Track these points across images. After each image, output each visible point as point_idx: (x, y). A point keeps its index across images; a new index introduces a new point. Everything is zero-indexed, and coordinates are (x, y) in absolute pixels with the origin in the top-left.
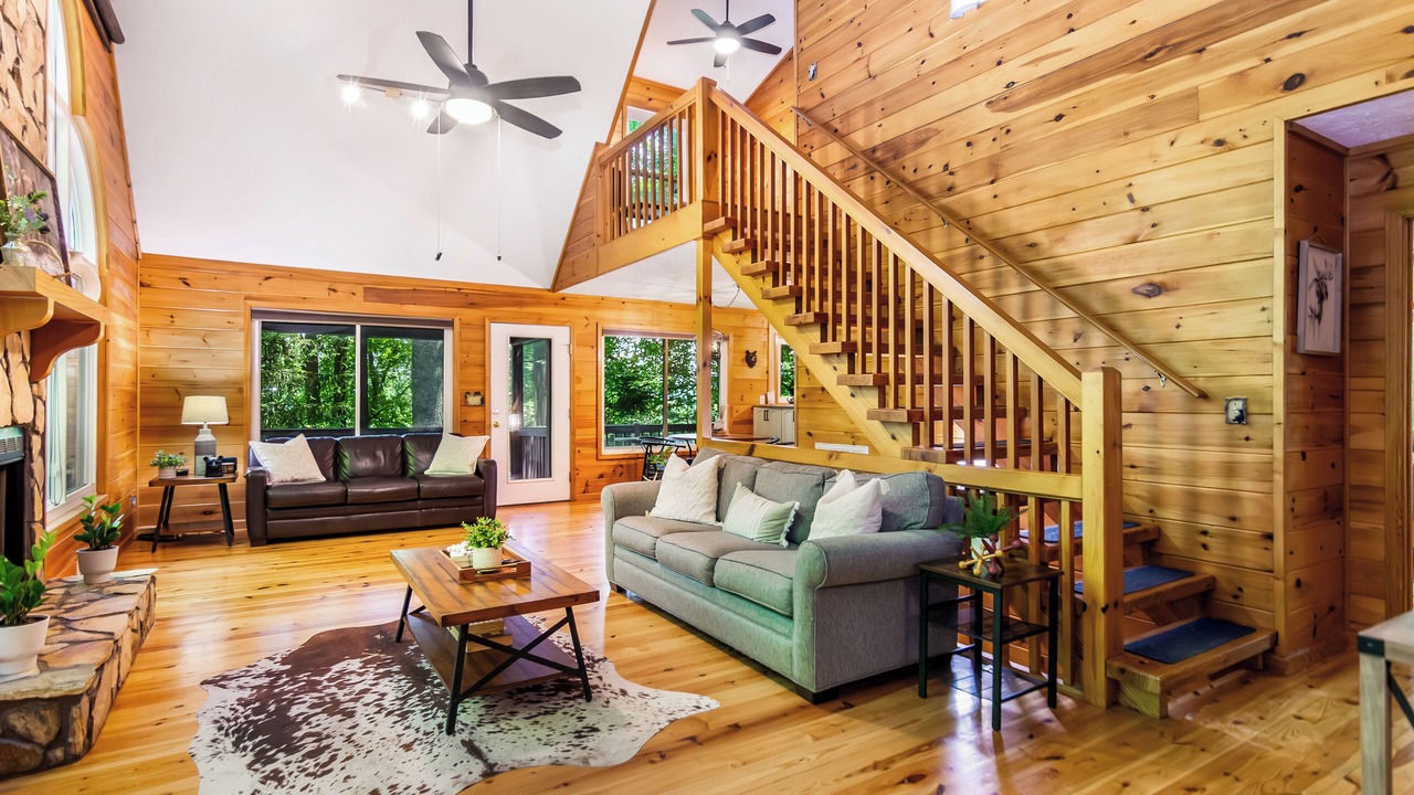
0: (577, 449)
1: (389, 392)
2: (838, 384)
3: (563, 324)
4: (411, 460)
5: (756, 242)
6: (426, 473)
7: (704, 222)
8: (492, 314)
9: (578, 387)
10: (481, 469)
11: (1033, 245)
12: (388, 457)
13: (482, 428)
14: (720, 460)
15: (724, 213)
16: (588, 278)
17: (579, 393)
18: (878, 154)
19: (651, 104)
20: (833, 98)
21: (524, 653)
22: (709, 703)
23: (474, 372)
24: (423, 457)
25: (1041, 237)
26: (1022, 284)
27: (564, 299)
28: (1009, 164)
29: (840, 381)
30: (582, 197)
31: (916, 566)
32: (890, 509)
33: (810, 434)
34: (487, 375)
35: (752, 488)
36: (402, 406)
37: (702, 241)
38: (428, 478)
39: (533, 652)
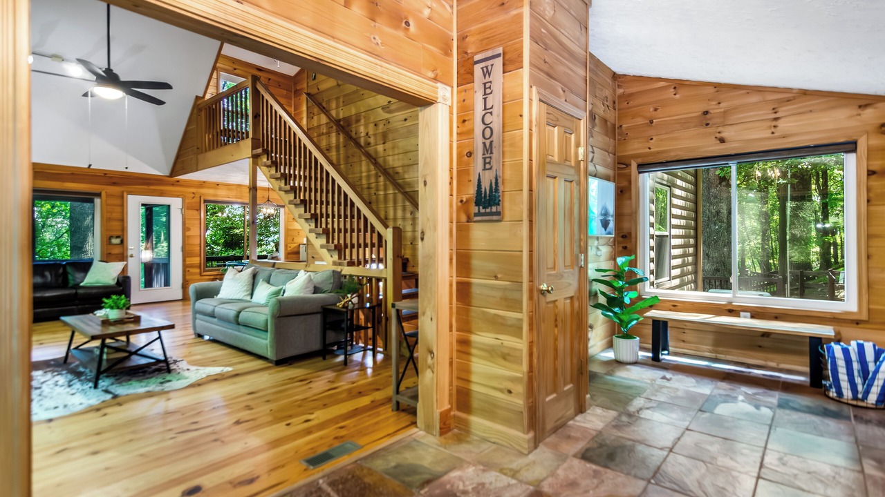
0: (188, 269)
1: (48, 236)
2: (310, 232)
3: (178, 196)
4: (70, 277)
5: (277, 162)
6: (82, 284)
7: (252, 150)
8: (130, 190)
9: (188, 233)
10: (120, 280)
11: (397, 173)
12: (53, 276)
13: (122, 257)
14: (255, 269)
15: (263, 146)
16: (192, 171)
17: (188, 237)
18: (342, 123)
19: (236, 71)
20: (323, 91)
21: (136, 353)
22: (230, 369)
23: (116, 224)
24: (79, 275)
25: (400, 170)
26: (394, 190)
27: (178, 181)
28: (390, 136)
29: (311, 231)
30: (188, 125)
31: (322, 307)
32: (317, 286)
33: (313, 257)
34: (125, 226)
35: (268, 282)
36: (60, 246)
37: (251, 159)
38: (83, 287)
39: (139, 352)
